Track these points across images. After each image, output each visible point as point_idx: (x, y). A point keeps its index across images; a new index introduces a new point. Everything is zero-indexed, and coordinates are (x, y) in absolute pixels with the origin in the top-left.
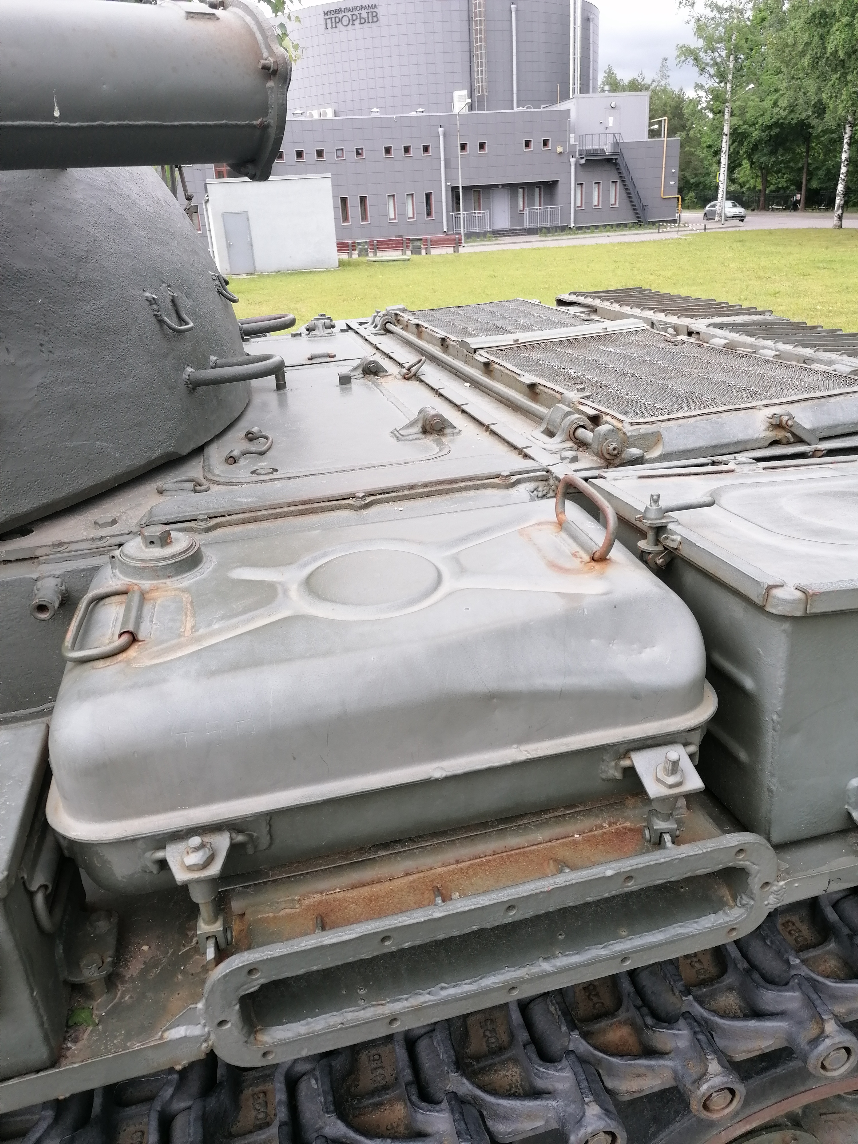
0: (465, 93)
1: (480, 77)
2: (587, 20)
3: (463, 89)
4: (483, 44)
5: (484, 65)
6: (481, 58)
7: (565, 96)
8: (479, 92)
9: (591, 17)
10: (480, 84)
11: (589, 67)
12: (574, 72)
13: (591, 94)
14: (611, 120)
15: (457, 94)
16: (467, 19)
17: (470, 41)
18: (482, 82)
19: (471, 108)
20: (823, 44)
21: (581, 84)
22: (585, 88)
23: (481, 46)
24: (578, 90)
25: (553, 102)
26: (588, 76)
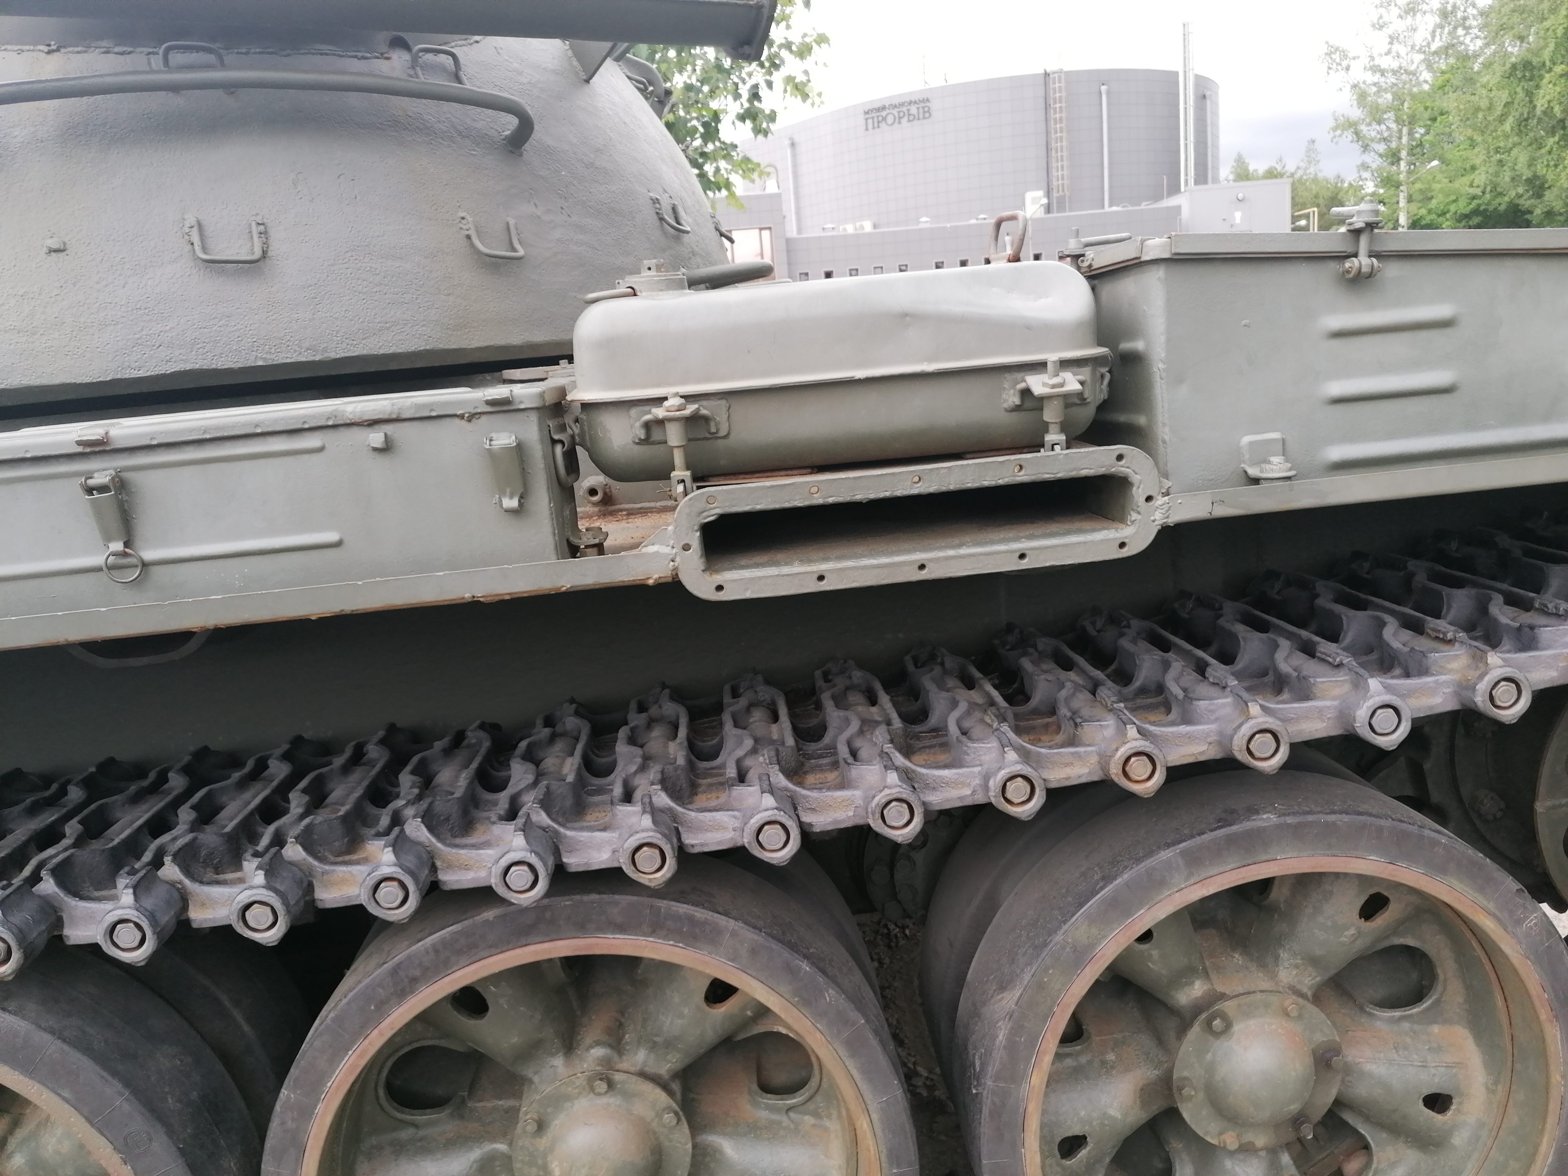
0: (1040, 193)
1: (1061, 174)
2: (1202, 98)
3: (1037, 189)
4: (1064, 135)
5: (1065, 159)
6: (1062, 151)
7: (1174, 189)
8: (1058, 192)
9: (1208, 93)
10: (1060, 182)
11: (1206, 155)
12: (1186, 160)
13: (1210, 185)
14: (1238, 216)
15: (1030, 196)
16: (1043, 106)
17: (1047, 133)
18: (1063, 179)
19: (1048, 209)
20: (1531, 102)
21: (1195, 174)
22: (1202, 178)
23: (1061, 138)
24: (1192, 181)
25: (1158, 197)
26: (1205, 165)
